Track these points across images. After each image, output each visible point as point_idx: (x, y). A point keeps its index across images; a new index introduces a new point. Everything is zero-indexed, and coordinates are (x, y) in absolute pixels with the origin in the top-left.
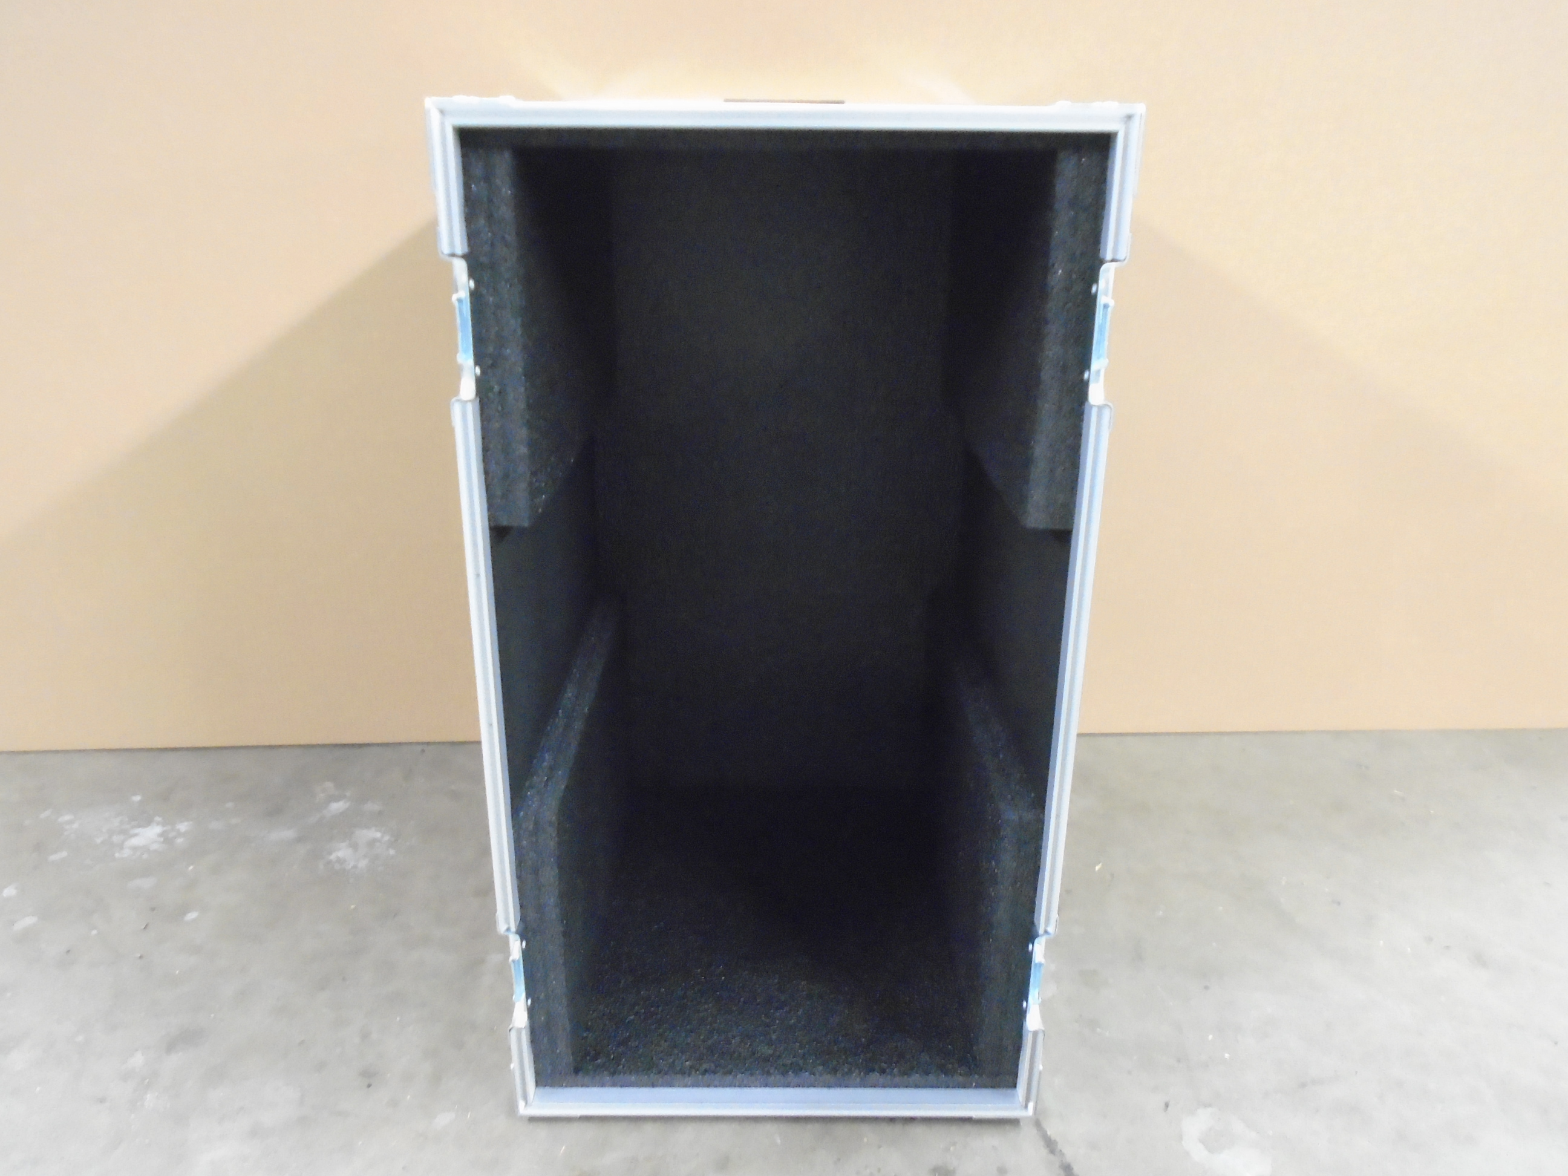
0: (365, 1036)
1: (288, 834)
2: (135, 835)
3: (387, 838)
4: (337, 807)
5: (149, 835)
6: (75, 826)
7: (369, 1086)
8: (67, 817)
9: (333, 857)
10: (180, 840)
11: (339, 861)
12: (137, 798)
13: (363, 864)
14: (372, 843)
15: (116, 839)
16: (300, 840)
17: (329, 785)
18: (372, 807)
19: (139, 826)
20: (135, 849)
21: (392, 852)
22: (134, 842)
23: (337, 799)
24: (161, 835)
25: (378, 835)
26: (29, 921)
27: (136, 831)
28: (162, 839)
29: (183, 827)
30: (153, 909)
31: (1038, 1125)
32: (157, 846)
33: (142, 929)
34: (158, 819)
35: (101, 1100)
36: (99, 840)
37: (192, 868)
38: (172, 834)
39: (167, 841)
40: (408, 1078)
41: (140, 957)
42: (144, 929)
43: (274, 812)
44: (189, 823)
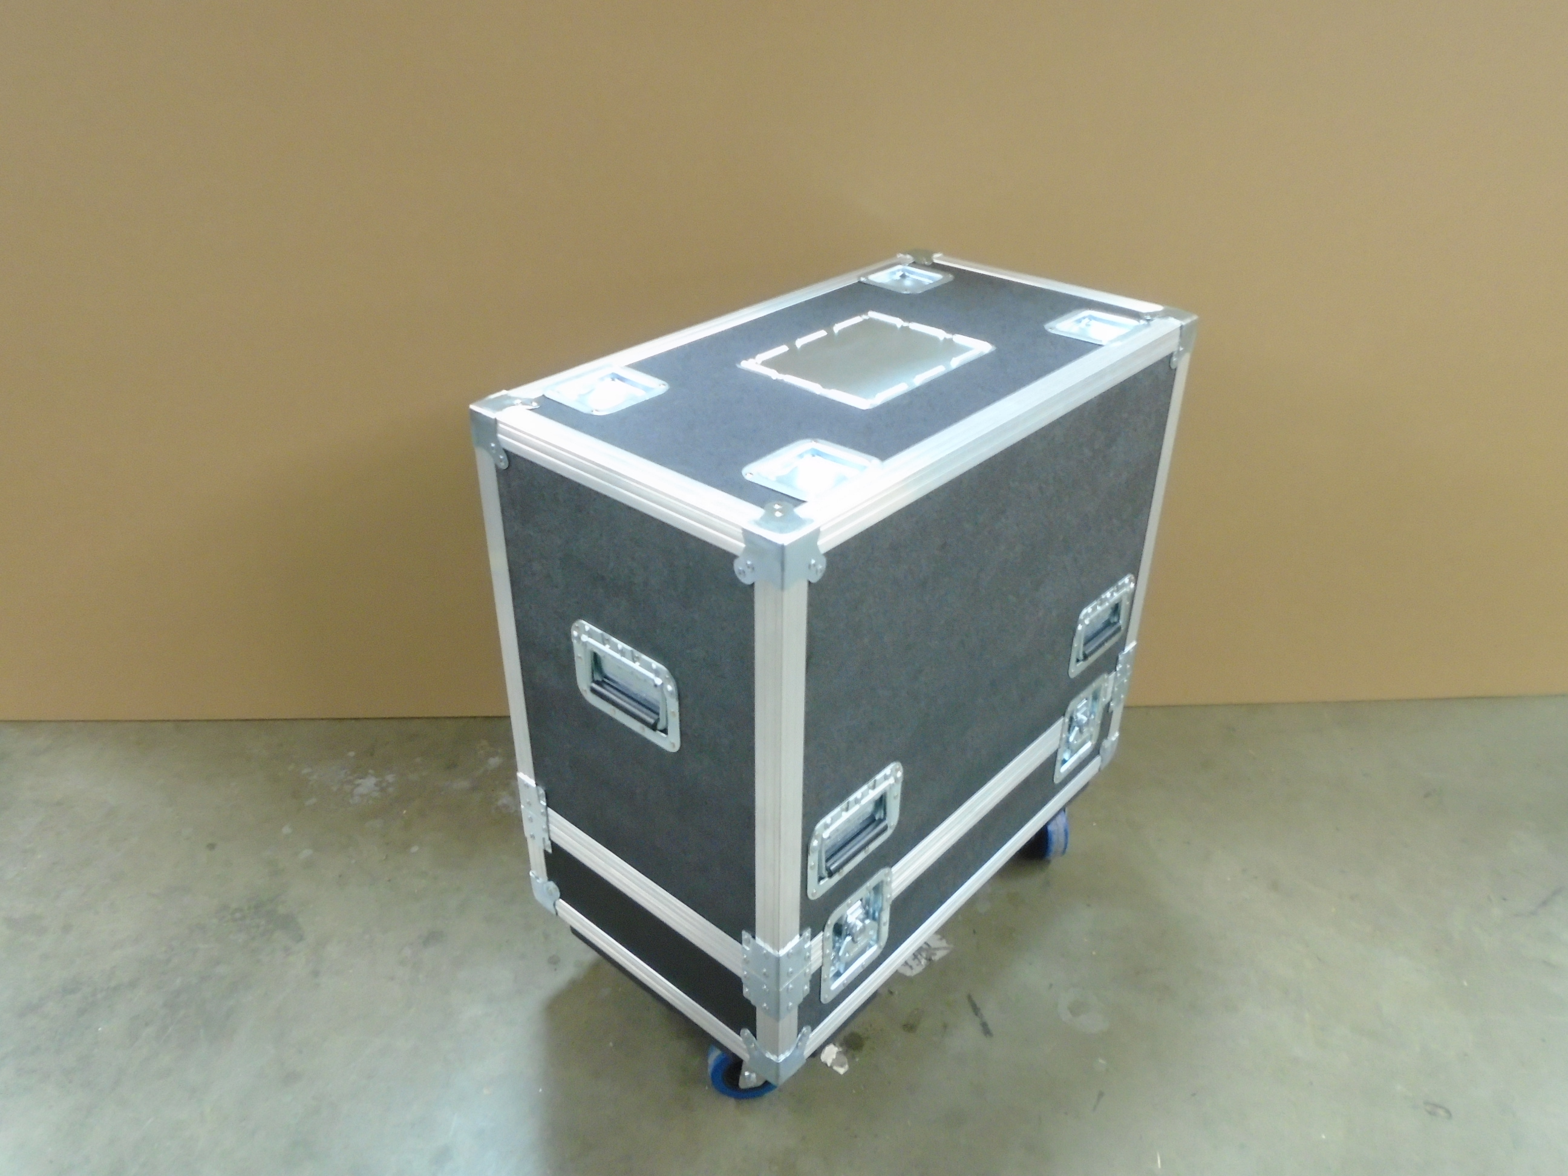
2: (358, 785)
4: (494, 761)
5: (368, 784)
6: (315, 777)
7: (556, 970)
8: (306, 771)
9: (500, 803)
10: (391, 790)
11: (505, 806)
12: (352, 754)
15: (347, 788)
16: (474, 789)
17: (484, 743)
19: (360, 778)
20: (362, 796)
22: (360, 790)
23: (492, 755)
24: (376, 785)
26: (306, 853)
27: (359, 781)
28: (377, 788)
29: (390, 778)
30: (388, 844)
31: (970, 998)
32: (376, 794)
33: (384, 858)
34: (371, 771)
35: (392, 979)
36: (335, 789)
37: (405, 812)
38: (384, 784)
39: (383, 790)
40: (579, 964)
41: (389, 881)
42: (386, 859)
43: (452, 766)
44: (394, 775)
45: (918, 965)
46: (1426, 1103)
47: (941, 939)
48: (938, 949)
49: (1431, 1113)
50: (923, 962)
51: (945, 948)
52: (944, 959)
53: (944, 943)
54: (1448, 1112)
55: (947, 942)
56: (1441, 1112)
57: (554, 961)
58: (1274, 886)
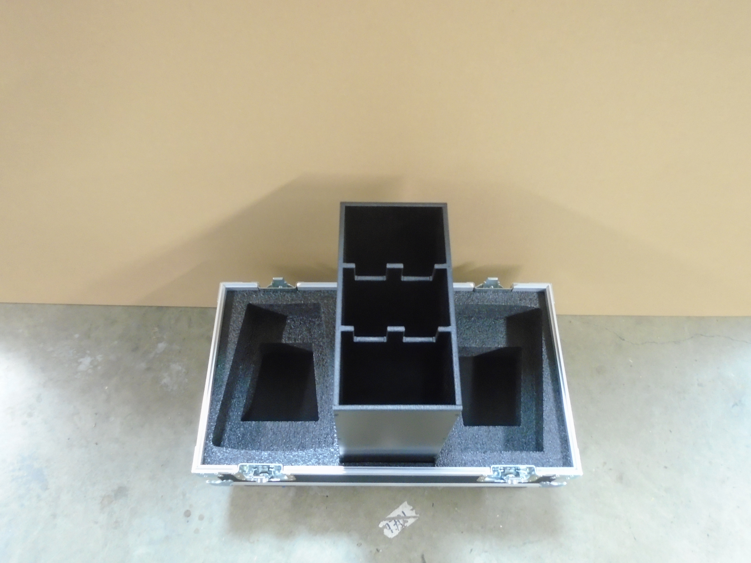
0: (184, 495)
1: (143, 365)
2: (81, 363)
3: (184, 371)
4: (162, 346)
5: (87, 361)
6: (55, 355)
7: (188, 522)
8: (50, 349)
9: (163, 383)
10: (99, 368)
11: (166, 386)
12: (77, 336)
13: (175, 387)
14: (179, 372)
15: (75, 365)
16: (148, 369)
17: (156, 329)
18: (176, 347)
19: (83, 357)
20: (82, 372)
21: (186, 380)
22: (82, 368)
23: (160, 340)
24: (91, 363)
25: (180, 368)
27: (81, 360)
28: (92, 367)
29: (99, 358)
30: (96, 414)
31: (423, 557)
32: (90, 371)
33: (94, 426)
34: (88, 352)
35: (96, 523)
36: (67, 366)
37: (106, 388)
38: (95, 364)
39: (95, 368)
40: (201, 518)
41: (97, 444)
42: (95, 426)
43: (136, 349)
44: (100, 356)
45: (396, 530)
47: (412, 510)
48: (409, 517)
50: (400, 527)
51: (414, 517)
52: (412, 525)
53: (413, 514)
55: (416, 513)
57: (188, 514)
58: (620, 478)
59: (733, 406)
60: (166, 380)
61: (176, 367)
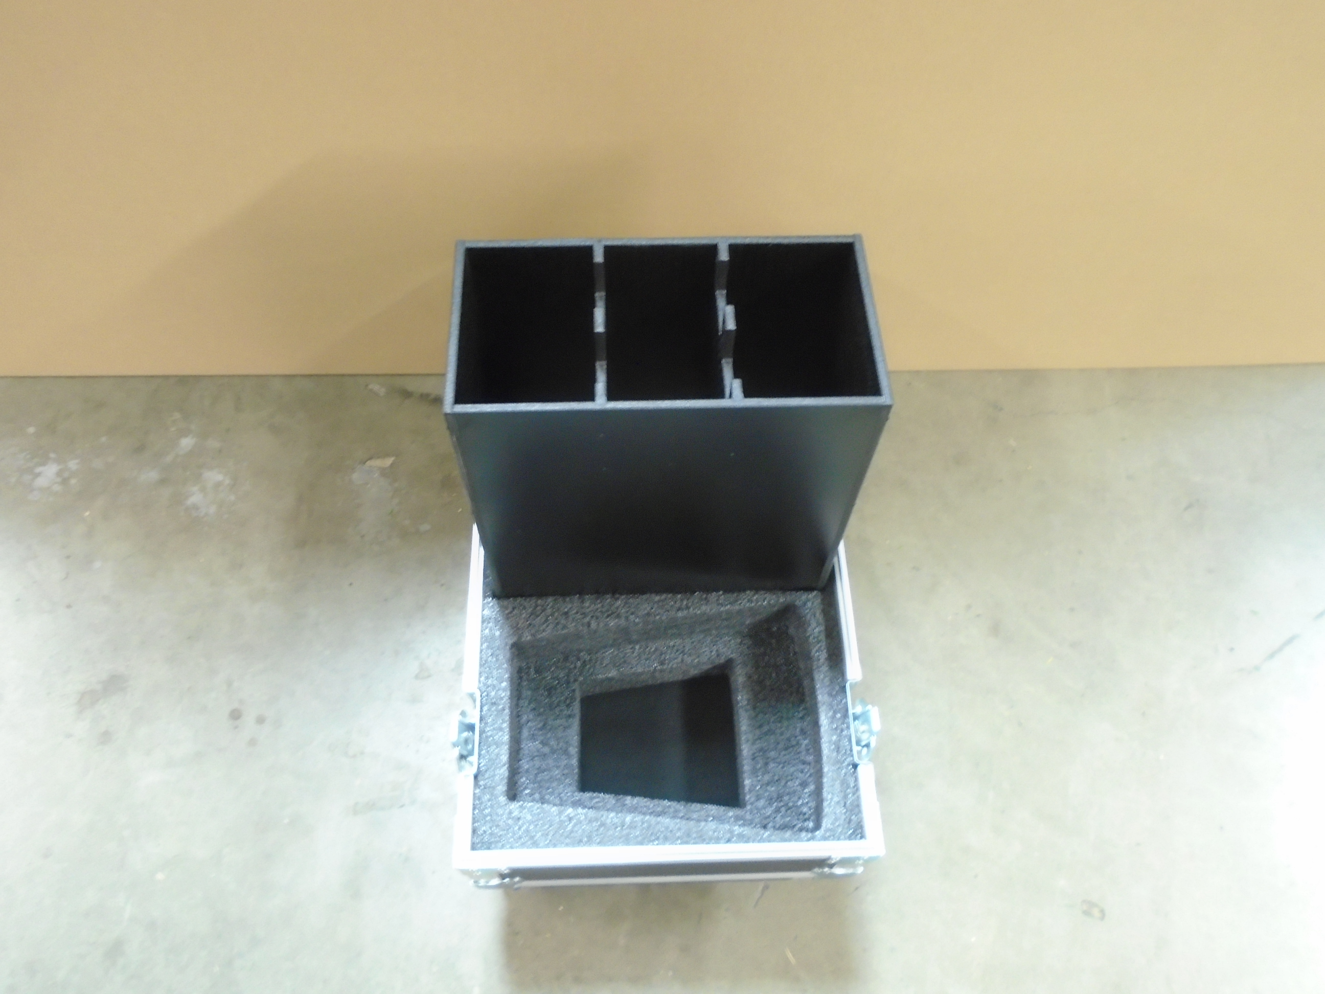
0: (229, 684)
1: (153, 475)
2: (39, 475)
3: (227, 481)
4: (187, 443)
5: (49, 472)
7: (237, 727)
9: (189, 502)
10: (73, 481)
11: (196, 507)
12: (31, 430)
13: (213, 509)
14: (218, 485)
15: (27, 478)
16: (163, 482)
17: (177, 415)
18: (213, 443)
19: (43, 464)
20: (42, 490)
21: (232, 498)
22: (41, 482)
23: (184, 433)
24: (59, 474)
25: (220, 477)
27: (38, 470)
28: (59, 480)
29: (73, 465)
30: (68, 557)
32: (57, 488)
33: (64, 577)
34: (52, 455)
35: (69, 736)
36: (13, 480)
37: (87, 513)
38: (66, 475)
39: (65, 481)
40: (261, 720)
41: (69, 606)
42: (66, 578)
43: (140, 449)
44: (77, 461)
46: (1084, 901)
49: (1087, 913)
54: (1102, 912)
56: (1096, 912)
57: (236, 715)
58: (995, 629)
59: (1186, 509)
60: (196, 498)
61: (214, 476)
